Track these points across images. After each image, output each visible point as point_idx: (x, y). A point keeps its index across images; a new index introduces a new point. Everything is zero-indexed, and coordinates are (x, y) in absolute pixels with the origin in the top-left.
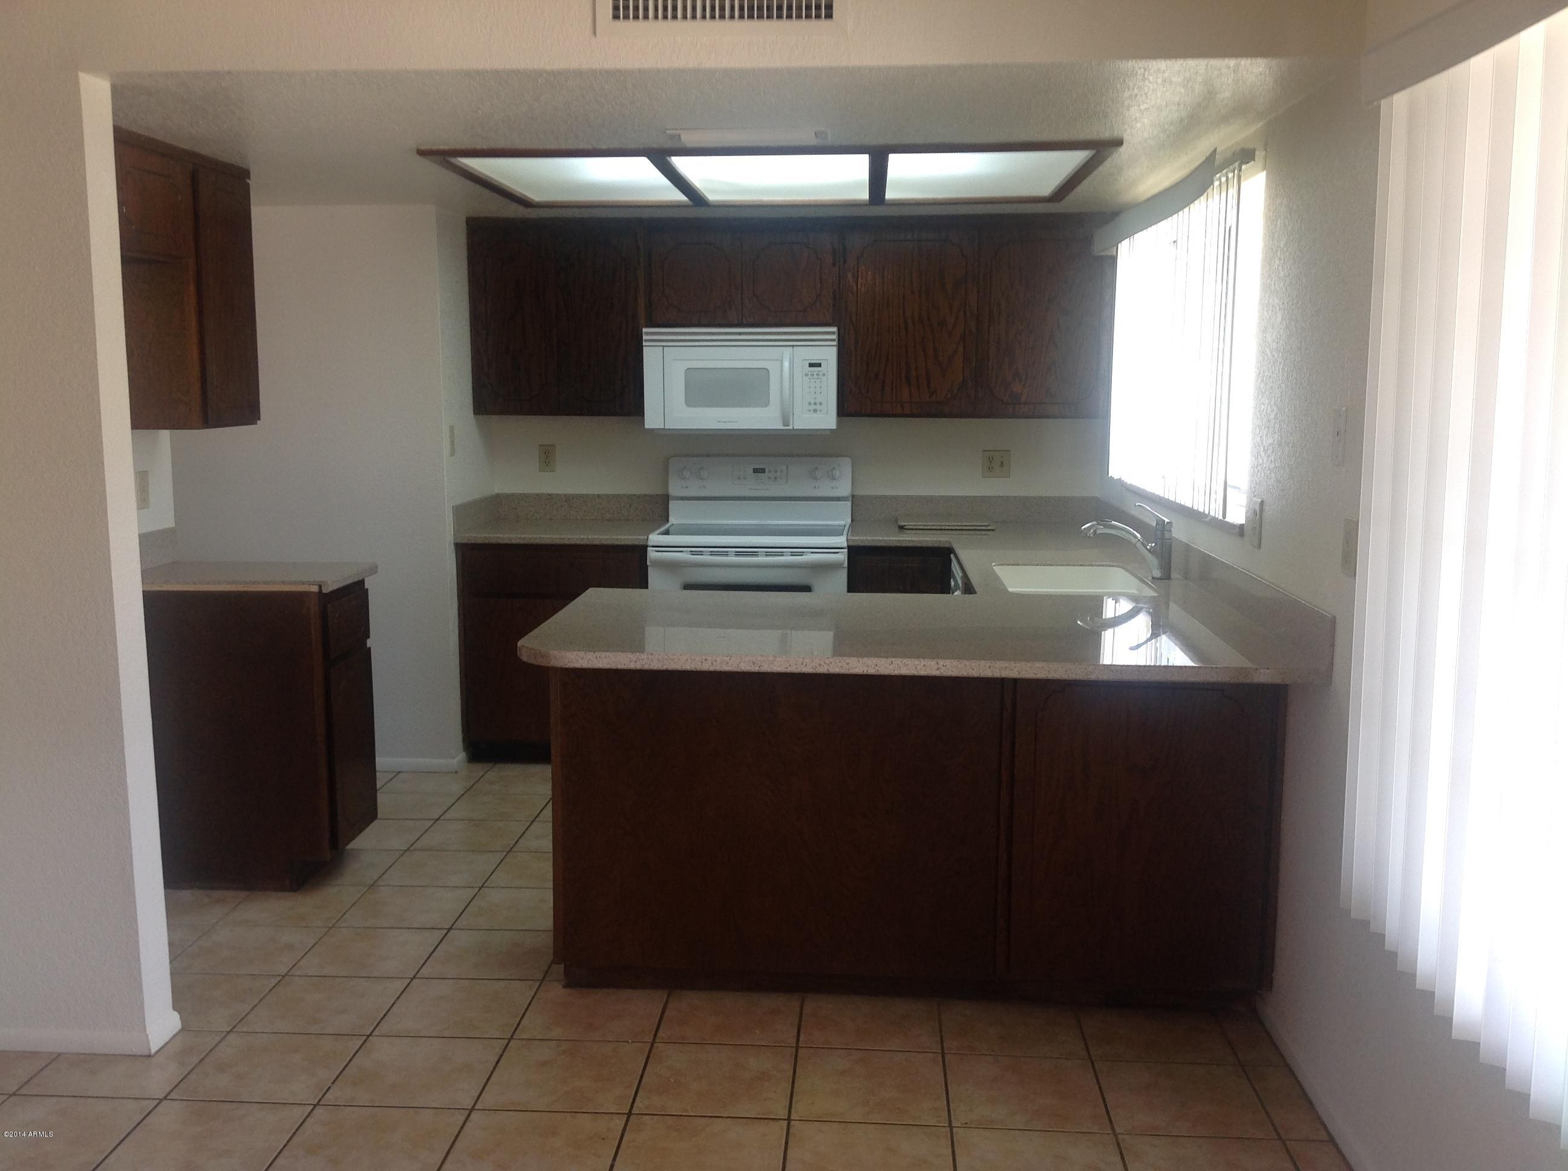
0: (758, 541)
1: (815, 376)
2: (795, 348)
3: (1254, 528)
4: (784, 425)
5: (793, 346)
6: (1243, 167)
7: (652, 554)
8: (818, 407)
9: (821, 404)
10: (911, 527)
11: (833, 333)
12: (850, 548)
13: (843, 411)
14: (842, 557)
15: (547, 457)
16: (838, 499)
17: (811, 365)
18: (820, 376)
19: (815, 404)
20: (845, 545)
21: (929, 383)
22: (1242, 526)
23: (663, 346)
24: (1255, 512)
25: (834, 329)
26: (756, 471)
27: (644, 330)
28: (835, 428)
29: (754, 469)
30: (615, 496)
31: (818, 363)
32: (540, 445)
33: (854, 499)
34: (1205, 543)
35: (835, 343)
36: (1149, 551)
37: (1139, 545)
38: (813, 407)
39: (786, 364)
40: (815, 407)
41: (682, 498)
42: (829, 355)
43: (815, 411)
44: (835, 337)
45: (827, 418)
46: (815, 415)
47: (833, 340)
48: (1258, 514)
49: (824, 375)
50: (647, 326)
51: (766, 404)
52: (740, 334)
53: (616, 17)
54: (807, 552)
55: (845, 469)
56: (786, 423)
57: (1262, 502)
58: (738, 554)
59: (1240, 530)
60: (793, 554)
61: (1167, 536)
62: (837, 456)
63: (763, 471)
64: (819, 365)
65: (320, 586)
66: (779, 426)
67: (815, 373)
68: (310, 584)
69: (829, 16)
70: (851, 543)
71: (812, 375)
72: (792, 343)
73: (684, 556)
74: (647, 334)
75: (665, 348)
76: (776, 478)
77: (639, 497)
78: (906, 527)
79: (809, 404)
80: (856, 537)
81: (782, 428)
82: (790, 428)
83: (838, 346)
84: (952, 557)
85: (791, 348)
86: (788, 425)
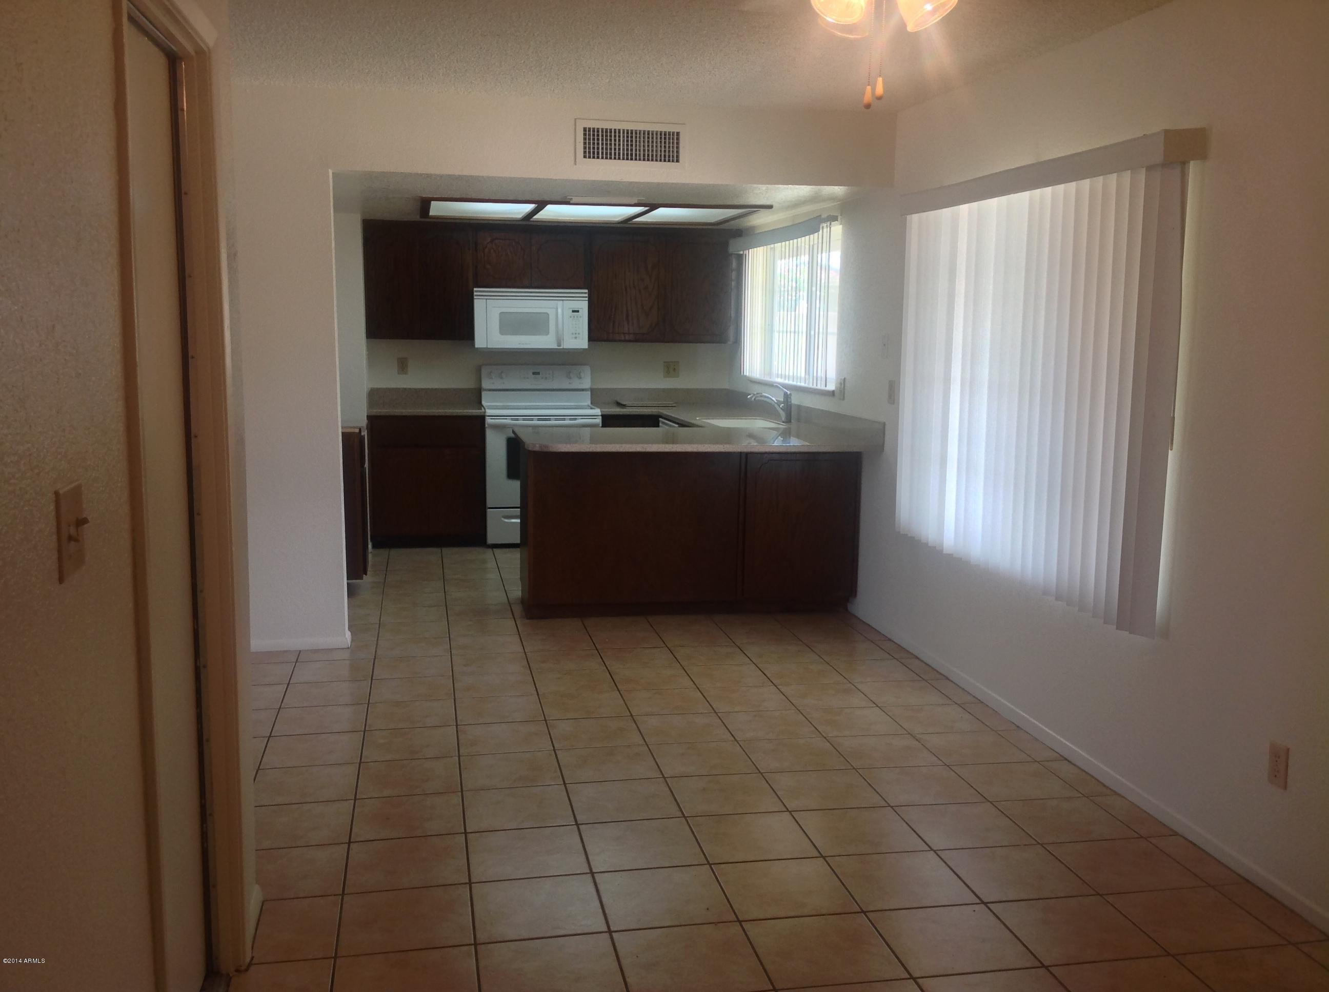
0: (551, 412)
1: (576, 318)
2: (564, 301)
3: (841, 391)
4: (558, 346)
5: (563, 300)
6: (832, 223)
7: (489, 421)
8: (577, 335)
9: (579, 334)
11: (585, 293)
12: (602, 416)
13: (591, 339)
14: (598, 420)
15: (403, 366)
16: (583, 390)
17: (573, 311)
18: (579, 318)
19: (576, 333)
20: (600, 414)
21: (639, 322)
22: (833, 391)
23: (487, 299)
24: (841, 384)
25: (587, 291)
26: (534, 373)
27: (475, 289)
28: (587, 347)
32: (398, 358)
33: (593, 391)
34: (809, 402)
35: (587, 299)
36: (781, 408)
37: (776, 406)
38: (574, 336)
39: (560, 311)
40: (576, 336)
41: (490, 390)
42: (583, 305)
43: (576, 338)
44: (587, 295)
45: (582, 342)
46: (576, 340)
47: (586, 297)
48: (843, 383)
49: (581, 317)
50: (476, 287)
51: (547, 333)
52: (532, 293)
53: (585, 157)
54: (579, 418)
55: (587, 373)
56: (559, 345)
57: (845, 379)
58: (539, 420)
59: (833, 393)
60: (571, 419)
61: (789, 400)
62: (581, 365)
63: (538, 373)
64: (578, 311)
65: (360, 430)
66: (554, 346)
67: (575, 316)
68: (354, 428)
69: (678, 161)
70: (604, 413)
71: (574, 317)
72: (562, 298)
73: (508, 421)
74: (476, 291)
76: (546, 378)
79: (573, 334)
80: (602, 410)
81: (557, 347)
82: (561, 347)
83: (589, 300)
84: (660, 419)
85: (562, 301)
86: (560, 346)
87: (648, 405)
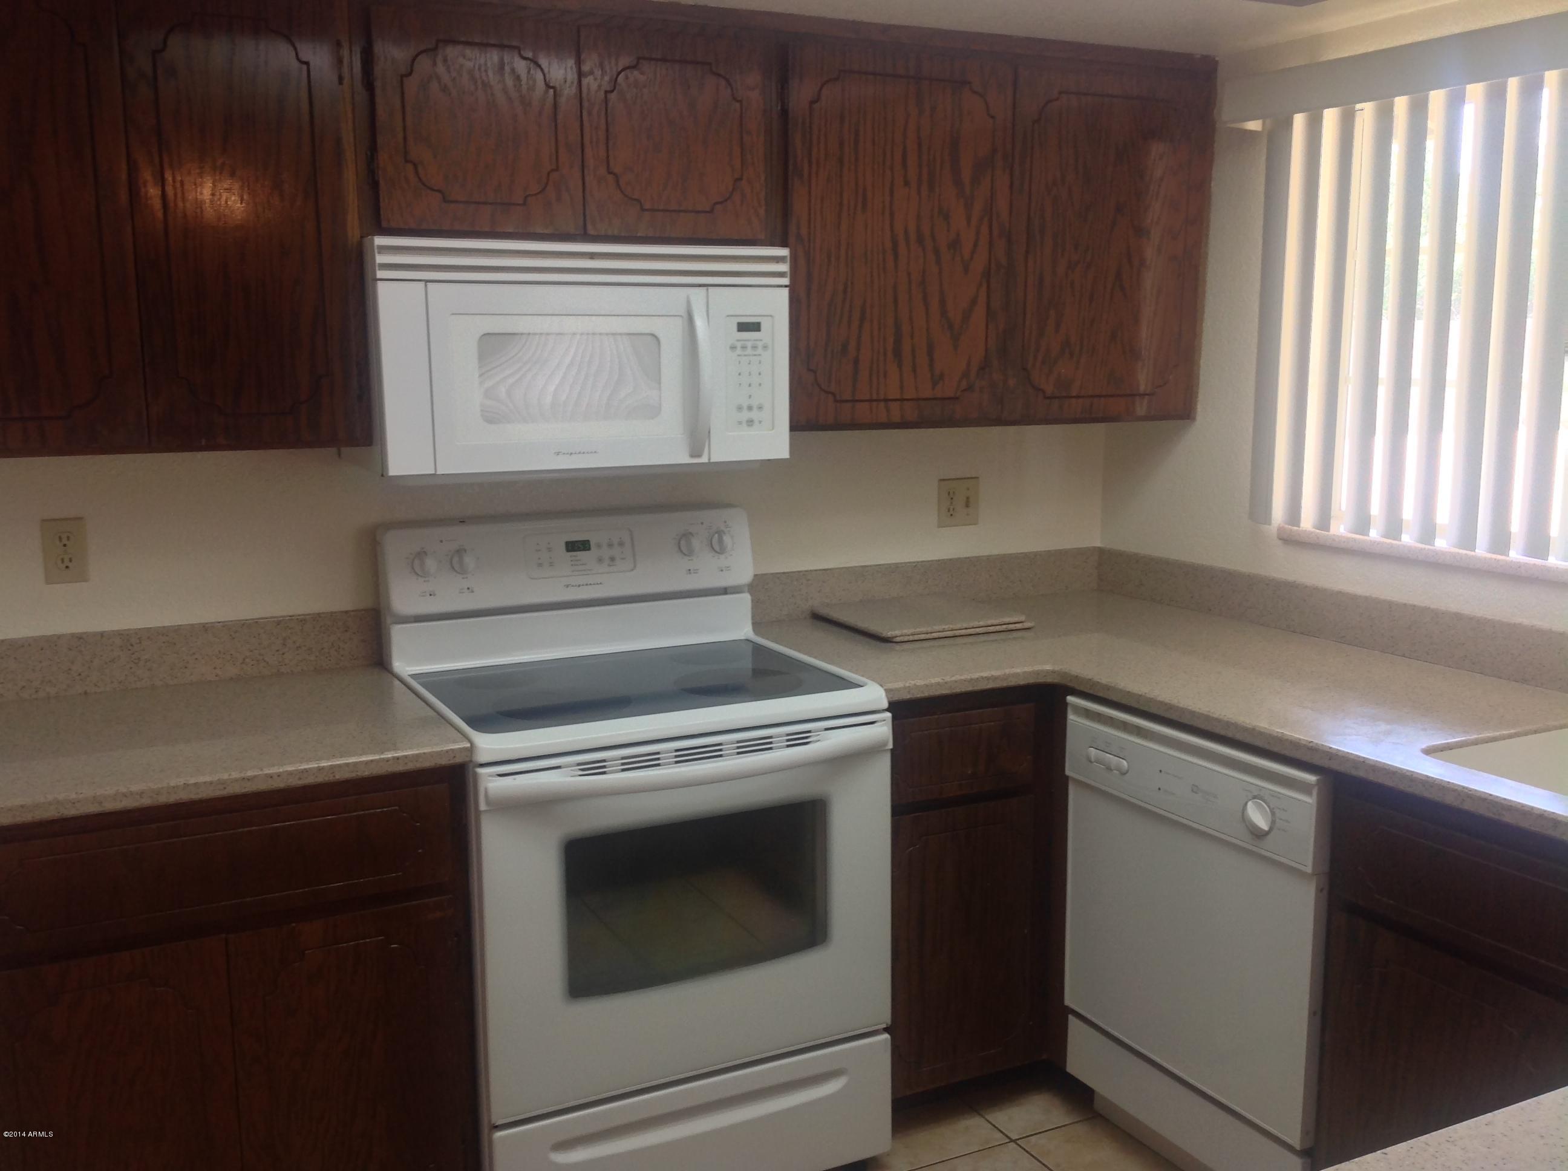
1: (750, 351)
2: (711, 289)
4: (692, 456)
5: (706, 285)
8: (754, 415)
9: (760, 408)
10: (906, 639)
11: (782, 260)
13: (802, 420)
14: (882, 730)
15: (64, 551)
16: (730, 591)
17: (743, 327)
18: (759, 351)
19: (750, 408)
20: (885, 703)
21: (931, 360)
23: (427, 281)
25: (784, 252)
26: (572, 546)
27: (379, 241)
28: (786, 455)
29: (567, 543)
30: (244, 625)
31: (753, 324)
32: (43, 521)
35: (786, 281)
38: (746, 415)
39: (699, 324)
40: (750, 416)
42: (775, 306)
43: (750, 422)
44: (784, 267)
45: (771, 438)
46: (750, 431)
47: (781, 275)
49: (765, 347)
51: (655, 412)
52: (592, 256)
56: (696, 453)
58: (679, 757)
63: (583, 546)
64: (756, 327)
66: (680, 456)
67: (749, 344)
70: (897, 697)
71: (744, 348)
72: (703, 278)
74: (384, 249)
75: (429, 284)
76: (612, 559)
77: (302, 620)
78: (898, 639)
79: (740, 408)
80: (890, 686)
81: (687, 460)
82: (704, 459)
83: (793, 288)
84: (1070, 699)
85: (703, 290)
86: (699, 456)
87: (957, 633)
